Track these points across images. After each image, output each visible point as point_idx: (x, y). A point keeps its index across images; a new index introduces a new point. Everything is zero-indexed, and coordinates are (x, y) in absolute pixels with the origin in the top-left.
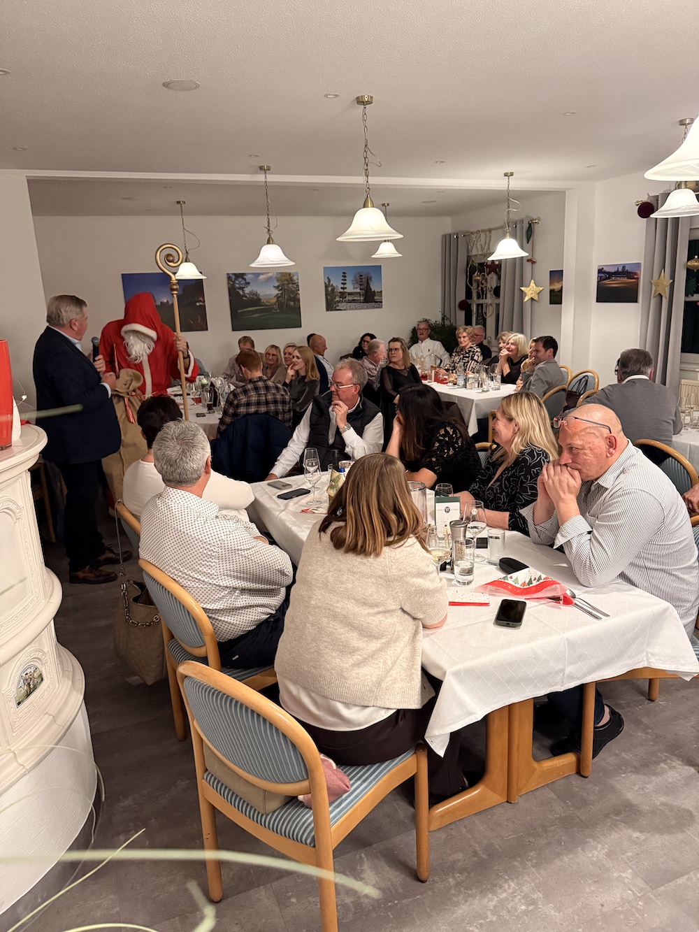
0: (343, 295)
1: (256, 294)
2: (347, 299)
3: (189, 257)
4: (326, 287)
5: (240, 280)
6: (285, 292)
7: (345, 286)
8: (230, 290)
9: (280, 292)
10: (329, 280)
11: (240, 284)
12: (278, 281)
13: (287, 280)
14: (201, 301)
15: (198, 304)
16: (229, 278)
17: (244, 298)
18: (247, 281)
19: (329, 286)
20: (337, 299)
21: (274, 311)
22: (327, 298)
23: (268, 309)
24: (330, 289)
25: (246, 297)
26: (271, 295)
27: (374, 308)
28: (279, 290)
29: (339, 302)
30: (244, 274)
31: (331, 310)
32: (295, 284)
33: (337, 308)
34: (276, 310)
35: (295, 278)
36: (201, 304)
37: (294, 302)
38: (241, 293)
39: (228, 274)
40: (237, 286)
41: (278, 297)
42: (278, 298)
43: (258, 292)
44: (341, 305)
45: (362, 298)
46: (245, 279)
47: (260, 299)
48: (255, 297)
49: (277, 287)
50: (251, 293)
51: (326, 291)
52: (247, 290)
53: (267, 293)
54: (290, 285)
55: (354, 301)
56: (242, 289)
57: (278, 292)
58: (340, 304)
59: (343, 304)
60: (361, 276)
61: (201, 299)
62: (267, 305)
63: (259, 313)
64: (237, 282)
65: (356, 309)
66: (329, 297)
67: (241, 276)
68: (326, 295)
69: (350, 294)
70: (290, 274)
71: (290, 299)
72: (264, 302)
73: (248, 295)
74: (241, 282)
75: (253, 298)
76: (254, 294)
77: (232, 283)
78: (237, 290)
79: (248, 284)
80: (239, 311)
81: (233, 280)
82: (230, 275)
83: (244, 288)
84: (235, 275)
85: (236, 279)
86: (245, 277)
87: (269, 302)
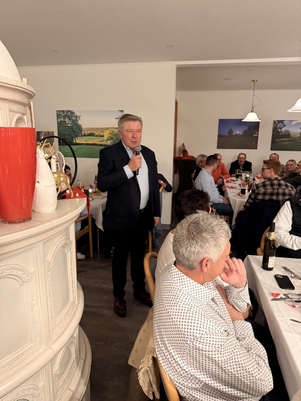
1: (288, 132)
3: (254, 110)
5: (281, 124)
8: (274, 129)
11: (280, 126)
14: (256, 134)
15: (254, 135)
16: (274, 122)
17: (281, 134)
18: (285, 124)
21: (297, 141)
23: (294, 140)
25: (282, 133)
26: (298, 132)
30: (284, 121)
34: (299, 141)
36: (256, 135)
38: (280, 130)
39: (274, 120)
41: (300, 133)
43: (290, 131)
46: (283, 123)
47: (290, 135)
48: (287, 133)
50: (285, 131)
52: (283, 129)
53: (295, 131)
56: (281, 128)
61: (257, 133)
62: (293, 138)
63: (288, 142)
64: (279, 125)
67: (282, 122)
72: (292, 136)
73: (283, 132)
74: (281, 125)
75: (286, 134)
76: (287, 131)
77: (275, 125)
78: (278, 129)
79: (285, 126)
80: (277, 140)
81: (277, 123)
82: (276, 121)
83: (282, 128)
84: (278, 121)
85: (278, 123)
86: (284, 122)
87: (295, 136)
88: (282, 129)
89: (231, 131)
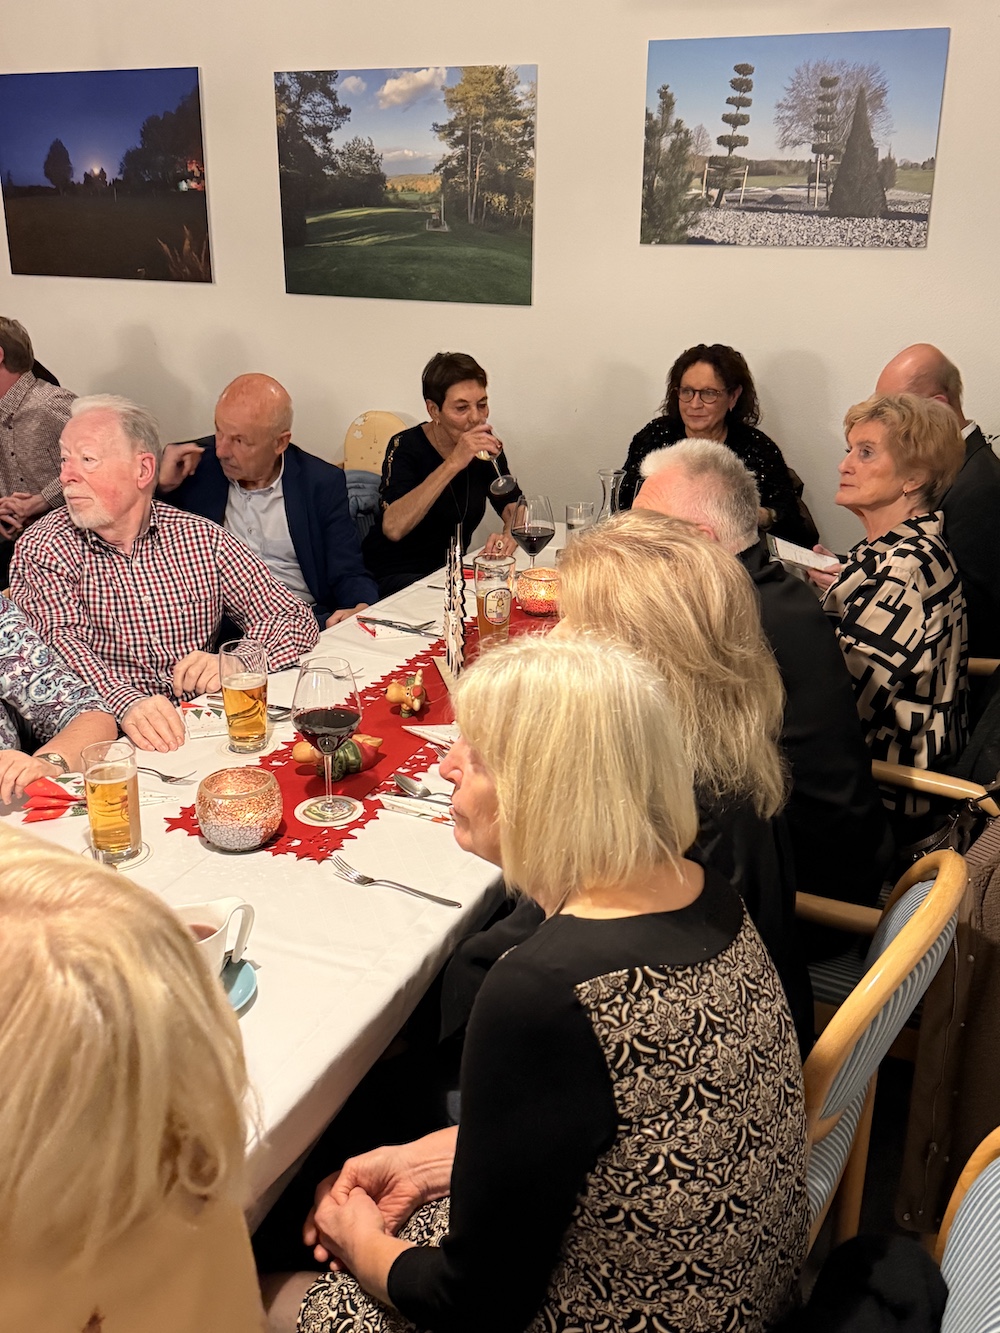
0: (723, 172)
1: (369, 157)
2: (741, 193)
4: (652, 132)
5: (317, 98)
6: (475, 151)
7: (741, 131)
8: (282, 137)
9: (458, 151)
10: (667, 102)
11: (316, 115)
12: (451, 103)
13: (488, 103)
14: (190, 176)
15: (184, 186)
16: (281, 90)
17: (328, 172)
18: (341, 104)
19: (664, 130)
20: (696, 190)
21: (428, 228)
22: (648, 185)
23: (408, 220)
24: (666, 143)
25: (334, 166)
27: (877, 242)
28: (455, 144)
29: (700, 204)
30: (330, 75)
31: (663, 242)
32: (517, 116)
33: (691, 232)
34: (437, 224)
35: (521, 90)
36: (193, 185)
37: (510, 195)
38: (319, 151)
39: (278, 75)
40: (306, 120)
41: (447, 171)
42: (449, 174)
43: (378, 152)
44: (710, 222)
45: (820, 194)
46: (331, 95)
47: (380, 179)
48: (365, 169)
49: (447, 131)
50: (350, 152)
51: (648, 150)
54: (499, 122)
55: (776, 204)
56: (322, 132)
57: (449, 152)
58: (704, 215)
59: (720, 215)
60: (826, 83)
61: (193, 167)
62: (404, 204)
63: (379, 231)
64: (306, 107)
65: (783, 243)
66: (658, 181)
67: (319, 82)
68: (647, 169)
69: (760, 169)
70: (500, 74)
71: (495, 183)
72: (394, 190)
73: (339, 160)
74: (320, 109)
75: (356, 172)
76: (362, 155)
77: (289, 111)
78: (305, 137)
79: (343, 113)
80: (309, 221)
81: (293, 98)
82: (286, 77)
83: (330, 130)
84: (300, 76)
85: (302, 95)
86: (332, 87)
87: (411, 190)
88: (329, 136)
89: (58, 159)
